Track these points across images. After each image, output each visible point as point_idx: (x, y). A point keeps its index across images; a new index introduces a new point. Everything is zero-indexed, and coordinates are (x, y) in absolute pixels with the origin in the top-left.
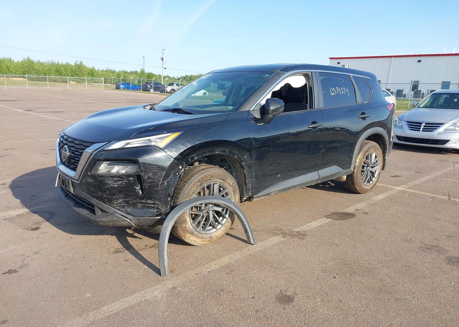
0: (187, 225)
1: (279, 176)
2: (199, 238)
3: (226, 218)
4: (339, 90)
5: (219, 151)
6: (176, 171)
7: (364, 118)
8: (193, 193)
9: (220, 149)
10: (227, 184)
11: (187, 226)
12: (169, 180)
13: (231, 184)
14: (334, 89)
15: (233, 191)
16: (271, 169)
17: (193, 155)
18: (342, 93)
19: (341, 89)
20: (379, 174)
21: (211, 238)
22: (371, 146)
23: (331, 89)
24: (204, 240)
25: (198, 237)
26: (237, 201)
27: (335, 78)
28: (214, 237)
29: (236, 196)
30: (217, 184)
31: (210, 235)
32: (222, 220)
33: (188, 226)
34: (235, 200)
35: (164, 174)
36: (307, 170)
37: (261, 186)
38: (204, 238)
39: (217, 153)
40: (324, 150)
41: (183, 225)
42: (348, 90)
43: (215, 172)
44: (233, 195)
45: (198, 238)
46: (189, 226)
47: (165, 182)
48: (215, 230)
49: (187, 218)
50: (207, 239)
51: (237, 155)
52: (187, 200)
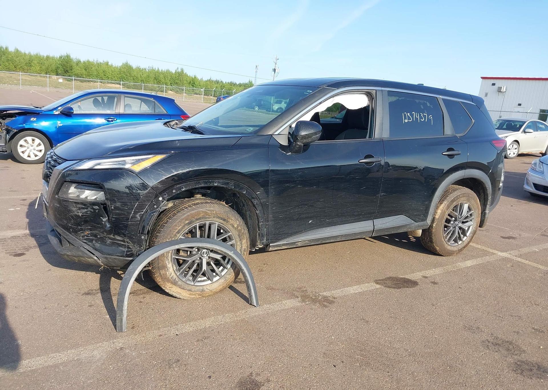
0: (168, 272)
1: (310, 221)
2: (185, 290)
3: (227, 269)
4: (417, 116)
5: (219, 182)
6: (154, 203)
7: (451, 156)
8: (178, 232)
9: (221, 181)
10: (229, 225)
11: (168, 274)
12: (143, 213)
13: (236, 226)
14: (409, 114)
15: (239, 235)
16: (299, 212)
17: (181, 185)
18: (421, 120)
19: (420, 115)
20: (474, 233)
21: (202, 291)
22: (461, 194)
23: (405, 115)
24: (191, 293)
25: (183, 289)
26: (243, 248)
27: (415, 100)
28: (207, 290)
29: (243, 242)
30: (215, 225)
31: (201, 288)
32: (222, 270)
33: (169, 274)
34: (241, 246)
35: (136, 205)
36: (356, 218)
37: (281, 232)
38: (193, 290)
39: (216, 184)
40: (383, 194)
41: (163, 272)
42: (432, 117)
43: (212, 209)
44: (238, 240)
45: (183, 290)
46: (170, 273)
47: (138, 216)
48: (209, 282)
49: (167, 263)
50: (197, 292)
51: (247, 190)
52: (168, 240)
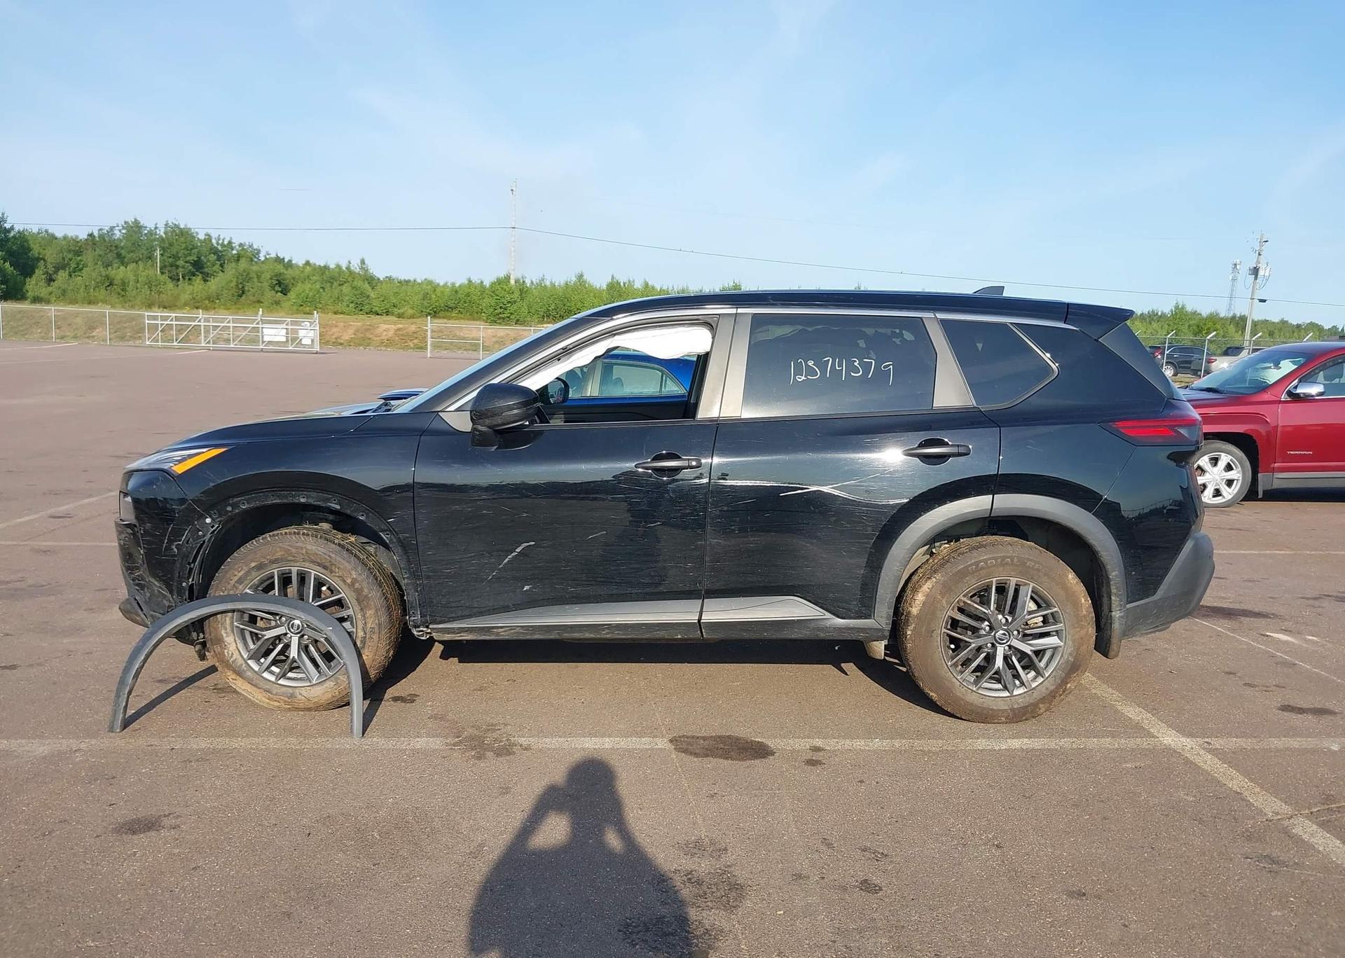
0: (226, 651)
1: (527, 588)
2: (260, 688)
4: (841, 366)
5: (310, 497)
6: (198, 526)
7: (936, 459)
8: (240, 581)
9: (314, 494)
10: (337, 578)
11: (226, 653)
12: (181, 543)
13: (349, 581)
14: (811, 363)
15: (357, 600)
16: (492, 566)
17: (239, 499)
18: (853, 374)
19: (850, 363)
21: (291, 696)
23: (798, 364)
24: (271, 696)
25: (255, 686)
26: (369, 625)
29: (368, 614)
31: (290, 690)
33: (228, 654)
34: (363, 622)
35: (170, 529)
37: (452, 602)
38: (274, 692)
39: (303, 500)
41: (218, 649)
42: (891, 367)
43: (299, 544)
44: (357, 608)
45: (255, 688)
46: (230, 653)
47: (174, 547)
49: (225, 635)
50: (282, 697)
51: (367, 514)
52: (222, 594)
